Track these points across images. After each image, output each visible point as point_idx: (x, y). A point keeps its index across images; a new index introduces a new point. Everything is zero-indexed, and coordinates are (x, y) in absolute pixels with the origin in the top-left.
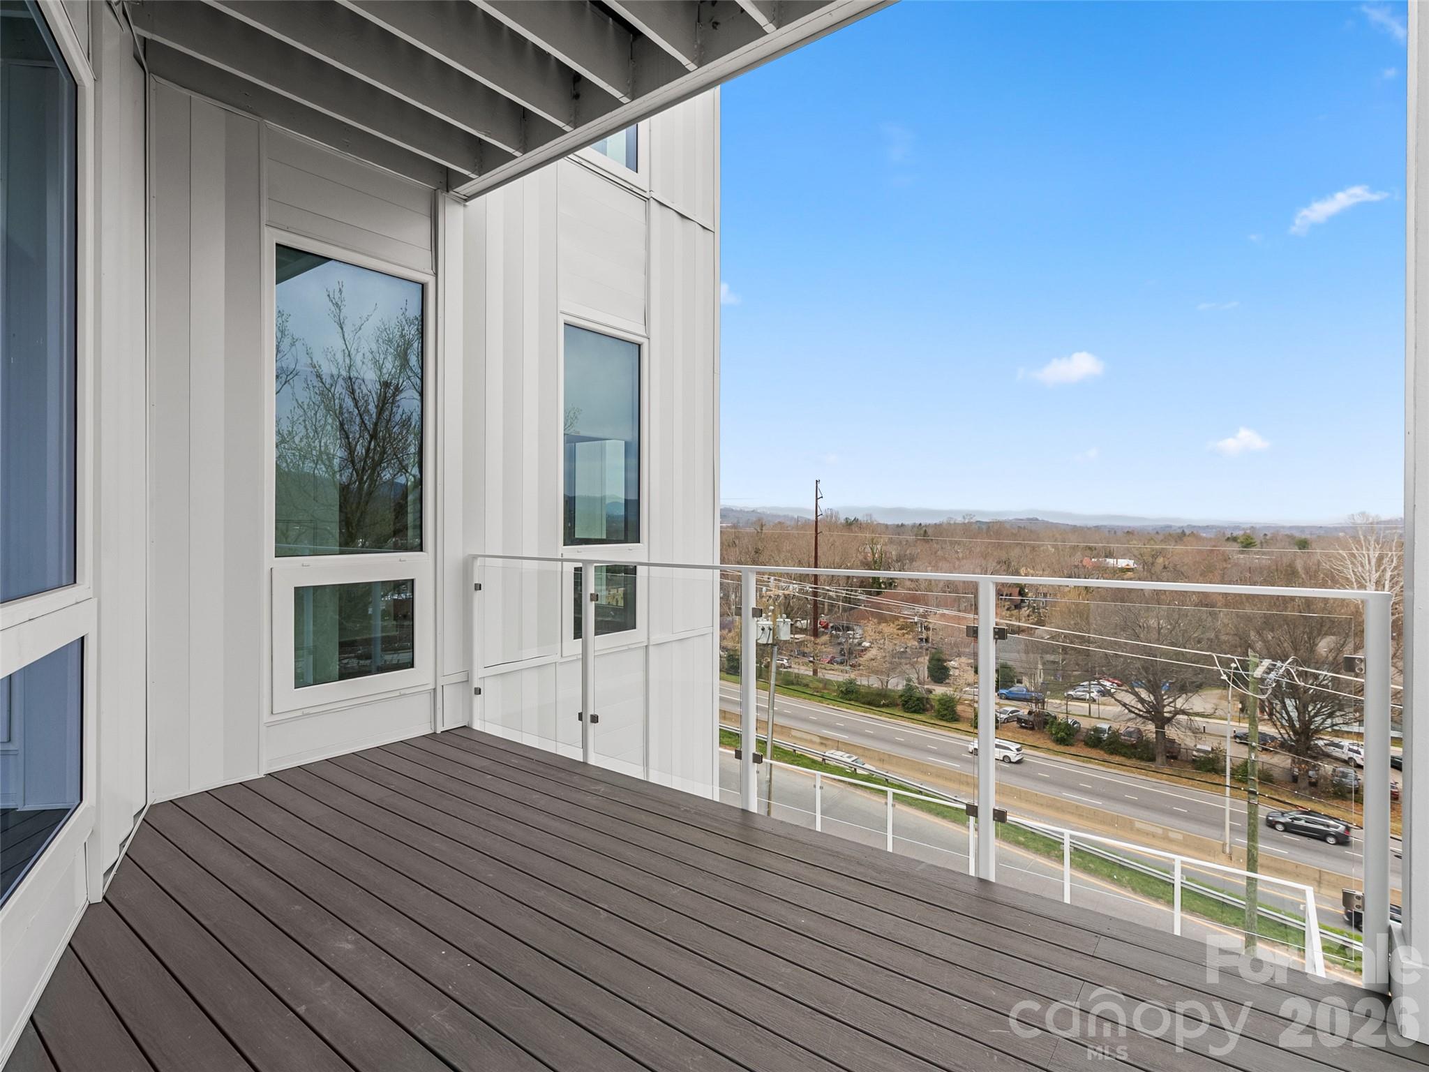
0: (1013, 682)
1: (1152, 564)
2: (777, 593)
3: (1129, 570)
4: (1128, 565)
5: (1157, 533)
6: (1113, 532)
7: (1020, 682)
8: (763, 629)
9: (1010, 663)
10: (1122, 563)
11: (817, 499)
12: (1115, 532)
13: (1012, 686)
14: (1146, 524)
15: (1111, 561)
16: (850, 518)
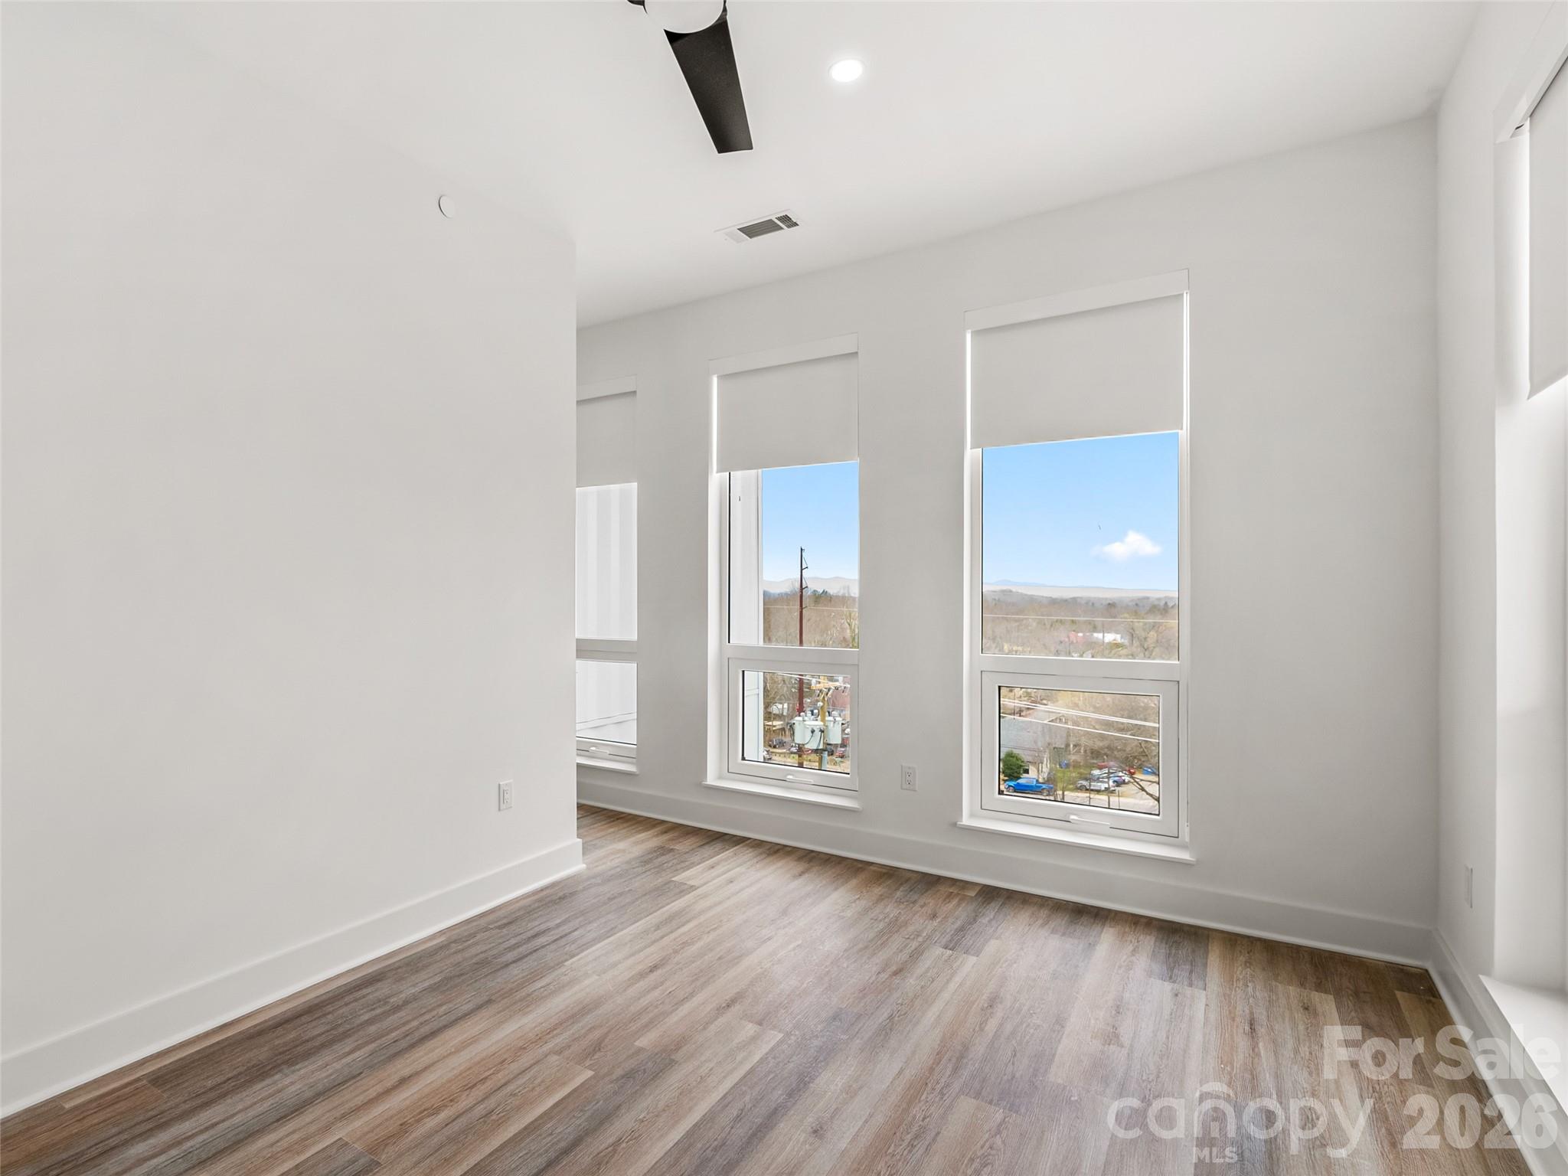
0: (1019, 773)
1: (1145, 639)
2: (827, 686)
3: (1117, 645)
4: (1114, 640)
5: (1137, 605)
6: (1091, 604)
7: (1027, 771)
8: (813, 731)
9: (1016, 751)
10: (1110, 637)
11: (802, 570)
12: (1093, 604)
13: (1020, 778)
14: (1123, 595)
15: (1098, 636)
16: (819, 590)
